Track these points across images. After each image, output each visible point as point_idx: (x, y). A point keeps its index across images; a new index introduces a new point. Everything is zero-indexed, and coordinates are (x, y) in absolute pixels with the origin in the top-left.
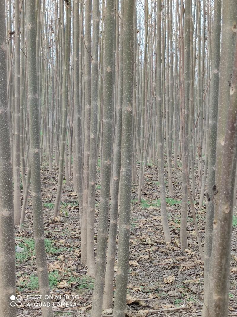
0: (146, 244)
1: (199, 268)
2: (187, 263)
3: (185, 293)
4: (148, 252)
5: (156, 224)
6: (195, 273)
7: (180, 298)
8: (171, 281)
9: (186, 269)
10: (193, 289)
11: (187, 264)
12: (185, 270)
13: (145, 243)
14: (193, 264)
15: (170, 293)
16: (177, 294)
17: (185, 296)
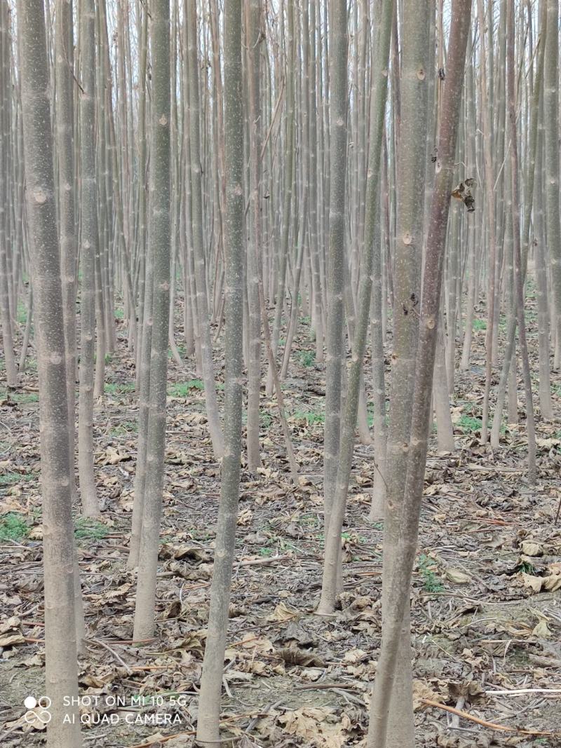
0: (177, 464)
1: (293, 498)
2: (269, 490)
3: (275, 538)
4: (185, 476)
5: (187, 428)
6: (286, 506)
7: (267, 547)
8: (245, 520)
9: (268, 500)
10: (290, 530)
11: (268, 492)
12: (265, 503)
13: (175, 461)
14: (280, 491)
15: (248, 537)
16: (261, 540)
17: (276, 542)
